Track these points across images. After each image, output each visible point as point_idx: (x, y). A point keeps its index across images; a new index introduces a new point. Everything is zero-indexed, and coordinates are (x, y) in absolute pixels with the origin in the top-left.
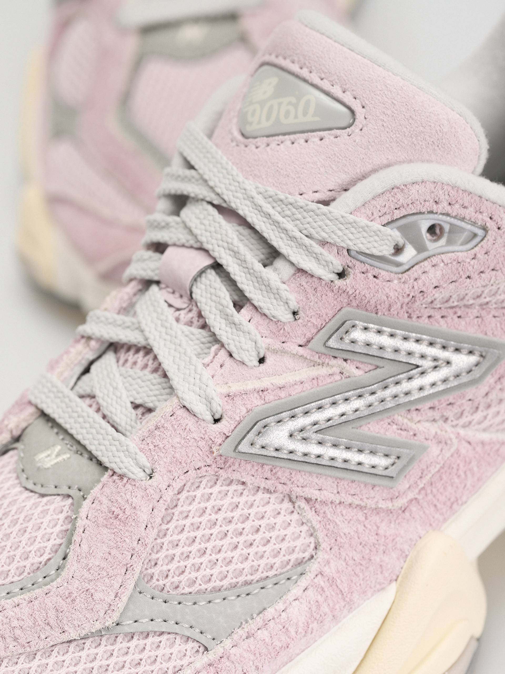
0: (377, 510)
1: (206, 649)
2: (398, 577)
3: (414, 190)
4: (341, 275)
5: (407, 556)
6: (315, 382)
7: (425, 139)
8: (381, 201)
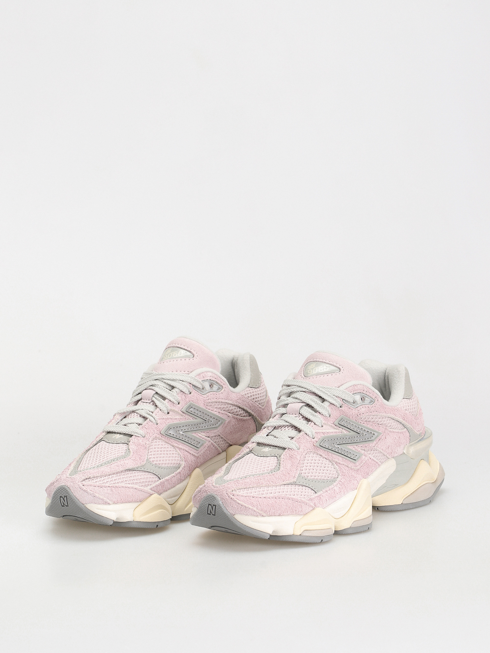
0: (352, 469)
1: (316, 493)
2: (357, 488)
3: (359, 386)
4: (341, 407)
5: (359, 483)
6: (335, 433)
7: (359, 376)
8: (351, 388)
